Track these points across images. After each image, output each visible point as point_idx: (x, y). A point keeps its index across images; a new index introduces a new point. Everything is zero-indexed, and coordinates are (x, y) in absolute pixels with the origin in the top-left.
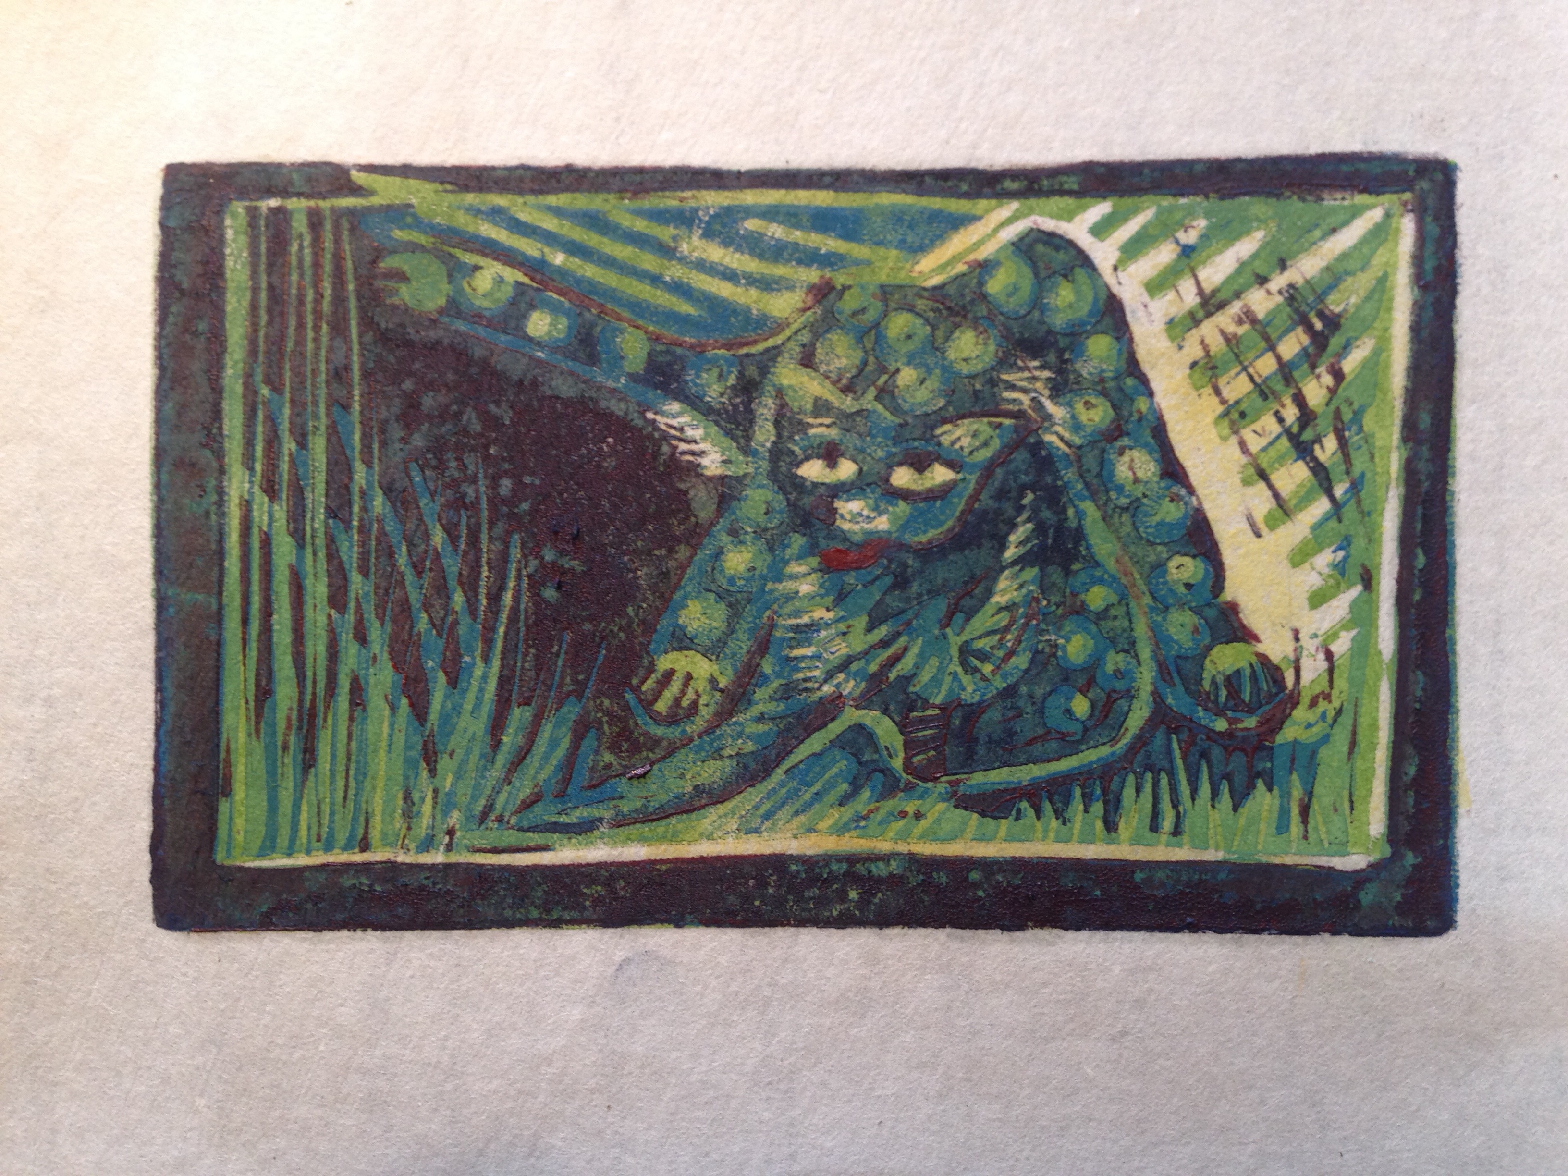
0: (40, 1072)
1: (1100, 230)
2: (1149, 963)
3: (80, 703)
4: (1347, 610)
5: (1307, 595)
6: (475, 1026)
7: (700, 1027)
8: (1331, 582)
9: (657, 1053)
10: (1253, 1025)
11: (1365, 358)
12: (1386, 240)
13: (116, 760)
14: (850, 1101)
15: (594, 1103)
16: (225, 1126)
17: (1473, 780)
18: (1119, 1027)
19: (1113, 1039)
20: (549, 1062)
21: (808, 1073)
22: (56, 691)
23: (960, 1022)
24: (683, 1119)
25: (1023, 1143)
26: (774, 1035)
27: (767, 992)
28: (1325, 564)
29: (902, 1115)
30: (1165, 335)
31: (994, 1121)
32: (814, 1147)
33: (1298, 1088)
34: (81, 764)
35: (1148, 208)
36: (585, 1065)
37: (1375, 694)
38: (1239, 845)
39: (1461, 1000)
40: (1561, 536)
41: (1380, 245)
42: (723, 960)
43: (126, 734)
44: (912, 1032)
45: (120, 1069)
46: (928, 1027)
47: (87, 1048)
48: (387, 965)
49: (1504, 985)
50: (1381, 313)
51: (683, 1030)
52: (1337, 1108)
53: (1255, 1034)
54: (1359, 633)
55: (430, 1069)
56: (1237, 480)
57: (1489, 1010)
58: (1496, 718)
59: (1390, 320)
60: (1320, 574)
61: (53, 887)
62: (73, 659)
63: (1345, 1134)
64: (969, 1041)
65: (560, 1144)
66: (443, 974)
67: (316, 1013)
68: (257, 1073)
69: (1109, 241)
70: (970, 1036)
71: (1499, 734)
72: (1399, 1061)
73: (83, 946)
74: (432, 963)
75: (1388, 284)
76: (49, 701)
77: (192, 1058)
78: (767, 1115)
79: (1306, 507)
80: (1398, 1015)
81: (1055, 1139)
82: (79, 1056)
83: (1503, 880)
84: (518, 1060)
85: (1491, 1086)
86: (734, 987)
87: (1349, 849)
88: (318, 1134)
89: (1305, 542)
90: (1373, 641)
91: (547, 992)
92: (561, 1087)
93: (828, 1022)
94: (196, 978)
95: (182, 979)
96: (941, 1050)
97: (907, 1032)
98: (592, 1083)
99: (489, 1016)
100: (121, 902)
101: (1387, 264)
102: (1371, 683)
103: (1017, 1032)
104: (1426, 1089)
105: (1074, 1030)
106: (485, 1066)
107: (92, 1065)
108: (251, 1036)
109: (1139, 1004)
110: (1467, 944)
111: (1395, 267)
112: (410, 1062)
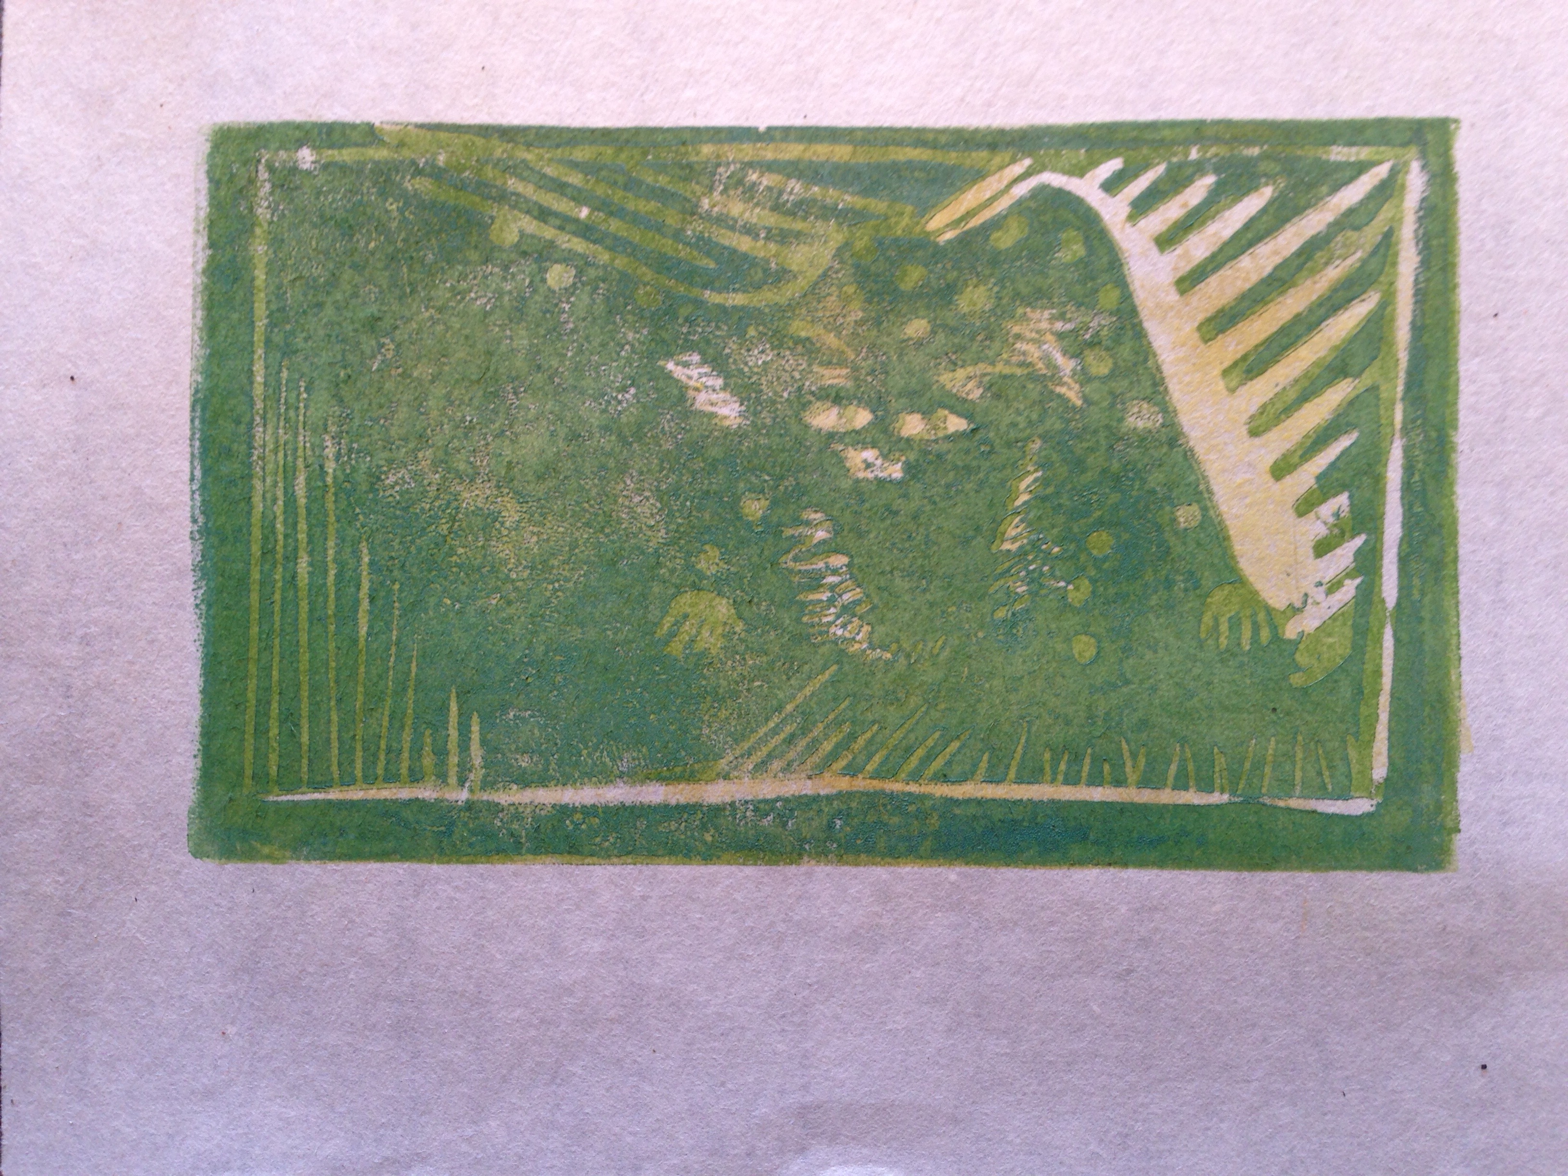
0: (73, 1002)
1: (1111, 186)
2: (1155, 903)
3: (117, 641)
4: (1352, 559)
5: (1313, 544)
6: (498, 956)
7: (716, 961)
8: (1336, 531)
9: (675, 986)
10: (1257, 964)
11: (1371, 311)
12: (1391, 196)
13: (154, 697)
14: (862, 1034)
15: (613, 1033)
16: (255, 1053)
17: (1475, 726)
18: (1125, 965)
19: (1119, 977)
20: (570, 992)
21: (822, 1007)
22: (93, 629)
23: (970, 959)
24: (699, 1050)
25: (1030, 1077)
26: (788, 970)
27: (781, 927)
28: (1330, 513)
29: (911, 1049)
30: (1174, 288)
31: (1002, 1055)
32: (826, 1079)
33: (1301, 1027)
34: (118, 700)
35: (1158, 164)
36: (605, 996)
37: (1379, 641)
38: (1244, 789)
39: (1463, 942)
40: (1562, 487)
41: (1386, 200)
42: (738, 896)
43: (164, 672)
44: (923, 968)
45: (153, 998)
46: (938, 964)
47: (121, 978)
48: (415, 897)
49: (1505, 928)
50: (1386, 269)
51: (700, 964)
52: (1339, 1048)
53: (1258, 973)
54: (1362, 582)
55: (457, 997)
56: (1244, 430)
57: (1490, 953)
58: (1498, 665)
59: (1396, 274)
60: (1325, 523)
61: (91, 820)
62: (109, 598)
63: (1347, 1073)
64: (978, 977)
65: (580, 1072)
66: (469, 907)
67: (346, 942)
68: (289, 1000)
69: (1119, 197)
70: (979, 973)
71: (1501, 681)
72: (1401, 1003)
73: (118, 877)
74: (458, 895)
75: (1394, 239)
76: (86, 641)
77: (224, 986)
78: (781, 1047)
79: (1311, 458)
80: (1400, 957)
81: (1061, 1074)
82: (111, 986)
83: (1505, 824)
84: (540, 991)
85: (1493, 1029)
86: (749, 923)
87: (1352, 793)
88: (347, 1060)
89: (1310, 492)
90: (1377, 590)
91: (569, 925)
92: (581, 1017)
93: (840, 957)
94: (229, 909)
95: (216, 909)
96: (950, 986)
97: (918, 969)
98: (612, 1013)
99: (512, 948)
100: (157, 834)
101: (1392, 219)
102: (1375, 630)
103: (1024, 969)
104: (1429, 1031)
105: (1080, 968)
106: (509, 995)
107: (124, 995)
108: (283, 965)
109: (1145, 942)
110: (1468, 887)
111: (1400, 221)
112: (437, 990)
